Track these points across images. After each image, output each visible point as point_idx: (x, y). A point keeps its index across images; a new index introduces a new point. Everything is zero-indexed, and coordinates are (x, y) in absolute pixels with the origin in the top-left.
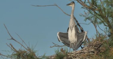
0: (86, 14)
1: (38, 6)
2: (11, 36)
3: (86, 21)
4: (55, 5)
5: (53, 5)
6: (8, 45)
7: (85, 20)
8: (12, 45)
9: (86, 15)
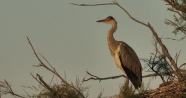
0: (177, 20)
1: (84, 5)
2: (39, 60)
3: (176, 34)
4: (115, 4)
5: (112, 4)
6: (34, 77)
7: (174, 32)
8: (41, 76)
9: (177, 22)
